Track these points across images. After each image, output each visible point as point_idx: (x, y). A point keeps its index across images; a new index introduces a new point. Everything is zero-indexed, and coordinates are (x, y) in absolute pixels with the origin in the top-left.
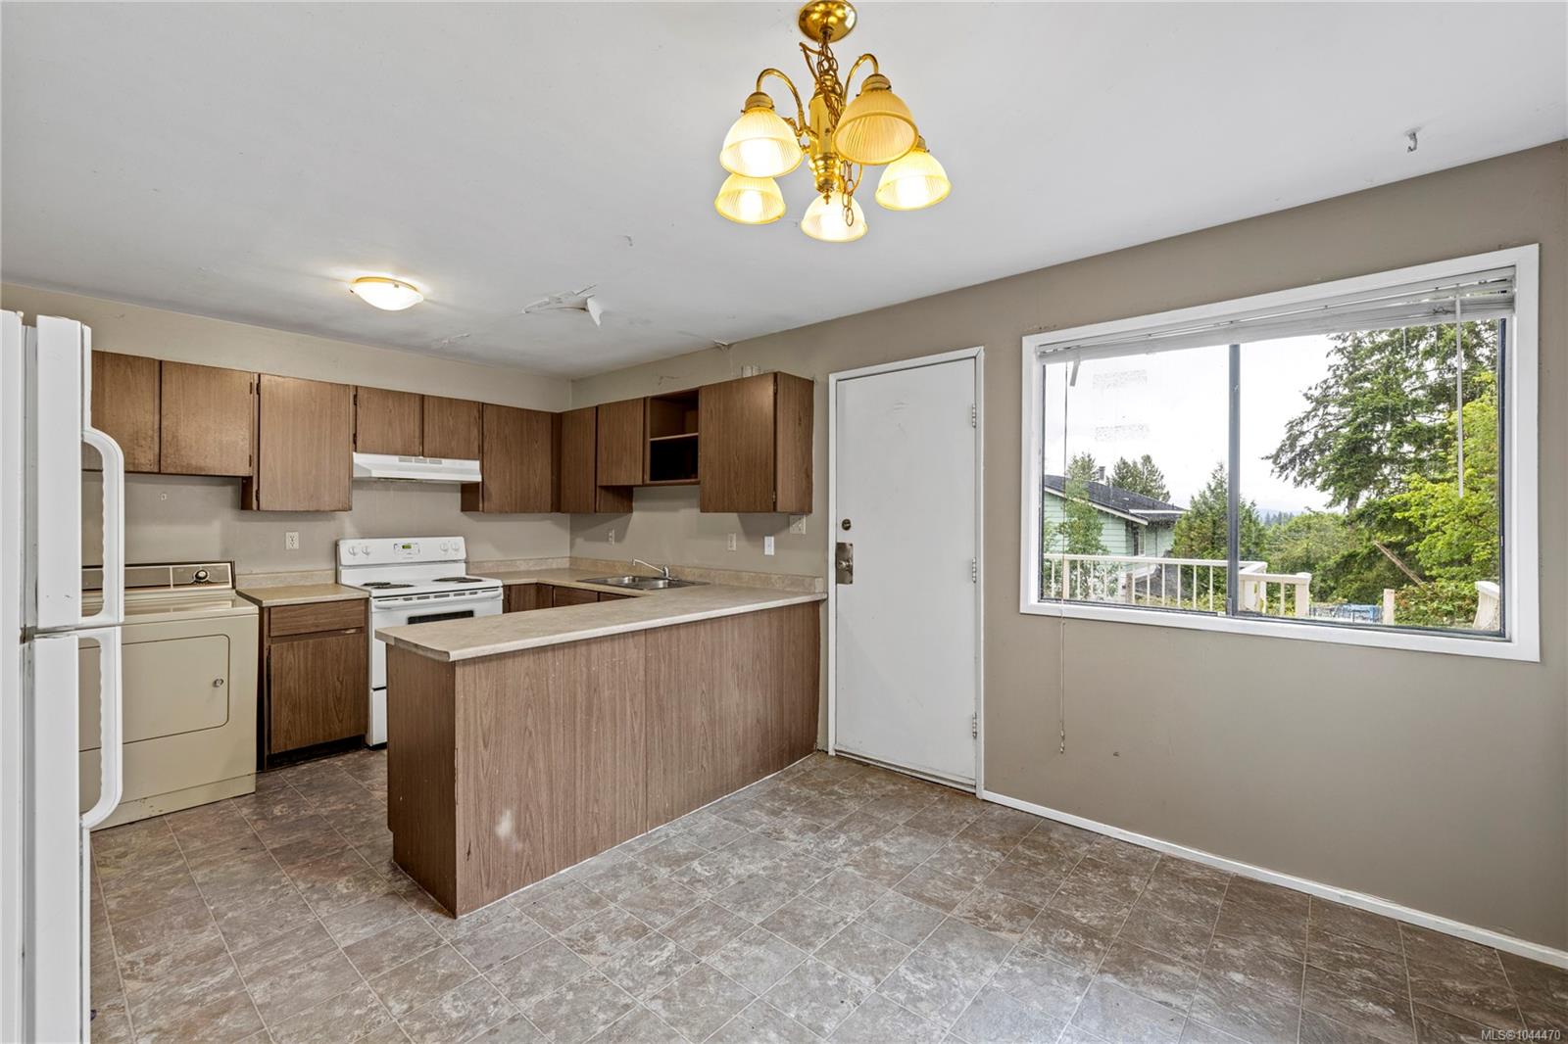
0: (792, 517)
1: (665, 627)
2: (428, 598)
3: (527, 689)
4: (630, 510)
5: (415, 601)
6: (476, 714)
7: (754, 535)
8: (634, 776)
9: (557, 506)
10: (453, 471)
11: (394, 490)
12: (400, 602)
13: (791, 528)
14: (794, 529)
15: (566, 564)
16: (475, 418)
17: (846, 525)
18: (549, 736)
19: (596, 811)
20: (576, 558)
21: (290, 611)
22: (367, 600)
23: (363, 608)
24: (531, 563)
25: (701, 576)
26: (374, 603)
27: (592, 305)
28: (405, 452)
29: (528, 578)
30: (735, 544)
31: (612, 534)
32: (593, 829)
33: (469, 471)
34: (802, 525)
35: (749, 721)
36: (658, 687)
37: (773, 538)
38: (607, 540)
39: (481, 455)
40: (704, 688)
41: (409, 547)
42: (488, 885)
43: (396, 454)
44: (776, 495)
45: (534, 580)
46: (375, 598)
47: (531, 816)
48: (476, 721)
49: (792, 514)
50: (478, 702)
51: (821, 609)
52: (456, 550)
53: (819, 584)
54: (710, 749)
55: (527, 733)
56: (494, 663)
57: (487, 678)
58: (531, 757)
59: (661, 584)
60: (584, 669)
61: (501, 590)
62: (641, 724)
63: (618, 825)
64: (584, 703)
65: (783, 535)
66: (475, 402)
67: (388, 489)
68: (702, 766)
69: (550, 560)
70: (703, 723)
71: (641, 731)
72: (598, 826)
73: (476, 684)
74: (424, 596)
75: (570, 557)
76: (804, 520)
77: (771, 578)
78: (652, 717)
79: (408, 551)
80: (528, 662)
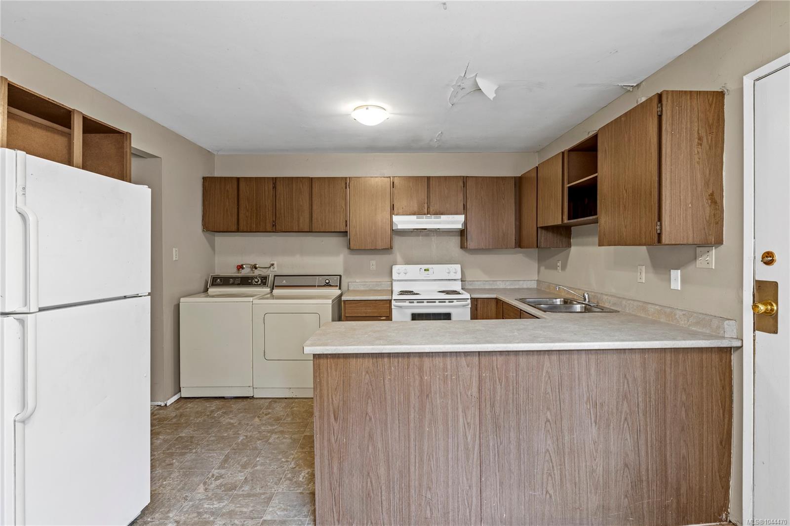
0: (699, 250)
1: (501, 353)
2: (423, 302)
3: (368, 384)
4: (569, 245)
5: (415, 304)
6: (328, 395)
7: (661, 267)
8: (467, 479)
9: (520, 244)
10: (448, 223)
11: (422, 236)
12: (407, 304)
13: (698, 262)
14: (701, 262)
15: (533, 285)
16: (461, 187)
17: (768, 259)
18: (386, 424)
19: (430, 496)
20: (540, 281)
21: (354, 304)
22: (390, 301)
23: (388, 305)
24: (508, 283)
25: (614, 304)
26: (393, 303)
27: (482, 83)
28: (419, 213)
29: (489, 294)
30: (644, 275)
31: (559, 264)
32: (426, 511)
33: (456, 221)
34: (711, 258)
35: (613, 463)
36: (493, 406)
37: (679, 271)
38: (557, 269)
39: (465, 210)
40: (549, 417)
41: (428, 270)
42: (339, 521)
43: (414, 214)
44: (661, 225)
45: (494, 296)
46: (394, 300)
47: (371, 482)
48: (329, 400)
49: (699, 246)
50: (330, 386)
51: (734, 357)
52: (456, 273)
53: (730, 329)
54: (558, 477)
55: (368, 418)
56: (342, 360)
57: (336, 371)
58: (371, 437)
59: (578, 308)
60: (417, 377)
61: (469, 301)
62: (475, 435)
63: (451, 515)
64: (417, 405)
65: (690, 268)
66: (461, 176)
67: (418, 236)
68: (547, 492)
69: (522, 282)
70: (548, 450)
71: (474, 441)
72: (431, 510)
73: (328, 373)
74: (432, 301)
75: (537, 280)
76: (714, 251)
77: (675, 315)
78: (486, 431)
79: (427, 272)
80: (368, 363)
